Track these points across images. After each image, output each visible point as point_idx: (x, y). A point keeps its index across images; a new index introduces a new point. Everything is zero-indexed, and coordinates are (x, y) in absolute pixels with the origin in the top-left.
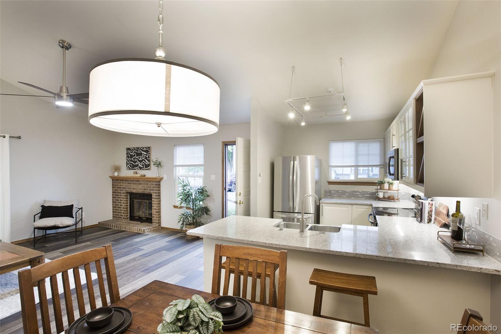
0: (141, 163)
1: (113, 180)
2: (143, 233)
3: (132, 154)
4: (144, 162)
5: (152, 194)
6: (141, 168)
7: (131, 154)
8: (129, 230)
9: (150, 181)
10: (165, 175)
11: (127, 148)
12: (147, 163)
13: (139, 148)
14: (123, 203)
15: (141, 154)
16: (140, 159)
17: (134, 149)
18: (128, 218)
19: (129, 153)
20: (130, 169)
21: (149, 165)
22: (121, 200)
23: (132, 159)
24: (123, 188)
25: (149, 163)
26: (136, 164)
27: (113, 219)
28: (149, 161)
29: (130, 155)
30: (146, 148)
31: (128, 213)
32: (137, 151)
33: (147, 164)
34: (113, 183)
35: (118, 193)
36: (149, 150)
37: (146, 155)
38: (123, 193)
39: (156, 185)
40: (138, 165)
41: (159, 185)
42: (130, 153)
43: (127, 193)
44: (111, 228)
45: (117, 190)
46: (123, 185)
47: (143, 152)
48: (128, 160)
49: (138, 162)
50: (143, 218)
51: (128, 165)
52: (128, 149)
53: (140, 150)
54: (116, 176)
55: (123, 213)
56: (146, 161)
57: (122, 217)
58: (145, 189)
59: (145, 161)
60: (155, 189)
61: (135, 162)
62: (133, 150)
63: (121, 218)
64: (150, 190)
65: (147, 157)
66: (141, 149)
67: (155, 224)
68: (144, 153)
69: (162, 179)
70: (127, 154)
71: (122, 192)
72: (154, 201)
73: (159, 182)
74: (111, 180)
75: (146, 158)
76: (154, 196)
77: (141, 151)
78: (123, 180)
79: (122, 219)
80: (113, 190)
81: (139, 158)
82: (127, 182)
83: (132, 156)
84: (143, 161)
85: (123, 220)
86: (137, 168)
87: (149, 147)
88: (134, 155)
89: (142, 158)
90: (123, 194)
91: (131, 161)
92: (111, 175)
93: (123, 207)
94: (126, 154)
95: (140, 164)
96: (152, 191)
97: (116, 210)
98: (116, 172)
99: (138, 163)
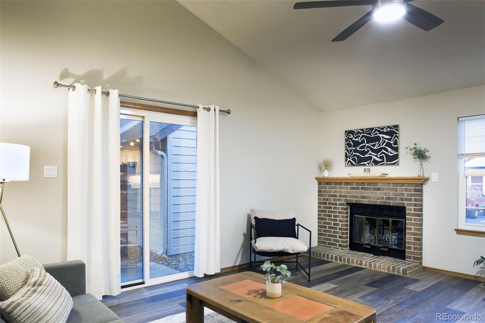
0: (377, 154)
1: (319, 183)
2: (401, 275)
3: (359, 140)
4: (383, 153)
5: (405, 207)
6: (376, 163)
7: (356, 140)
8: (368, 267)
9: (403, 184)
10: (433, 174)
11: (346, 132)
12: (391, 153)
13: (372, 129)
14: (340, 221)
15: (378, 139)
16: (375, 148)
17: (361, 131)
18: (346, 246)
19: (351, 139)
20: (352, 165)
21: (396, 157)
22: (335, 216)
23: (358, 149)
24: (340, 196)
25: (397, 153)
26: (366, 156)
27: (318, 245)
28: (396, 149)
29: (353, 141)
30: (388, 127)
31: (347, 238)
32: (370, 134)
33: (391, 155)
34: (319, 188)
35: (330, 203)
36: (396, 130)
37: (390, 139)
38: (340, 204)
39: (415, 190)
40: (370, 158)
41: (421, 191)
42: (354, 139)
43: (348, 204)
44: (330, 260)
45: (327, 200)
46: (341, 192)
47: (381, 135)
48: (348, 151)
49: (370, 152)
50: (381, 249)
51: (348, 159)
52: (348, 133)
53: (375, 132)
54: (326, 177)
55: (340, 237)
56: (389, 149)
57: (338, 244)
58: (389, 198)
59: (387, 150)
60: (413, 198)
61: (364, 153)
62: (360, 133)
63: (336, 245)
64: (402, 199)
65: (392, 142)
66: (378, 131)
67: (412, 260)
68: (383, 137)
69: (427, 180)
70: (347, 140)
71: (338, 202)
72: (410, 220)
73: (422, 185)
74: (317, 183)
75: (389, 145)
76: (410, 210)
77: (377, 134)
78: (341, 183)
79: (338, 247)
80: (319, 199)
81: (374, 146)
82: (349, 186)
83: (356, 144)
84: (383, 151)
85: (339, 249)
86: (368, 164)
87: (397, 126)
88: (363, 142)
89: (380, 146)
90: (340, 207)
91: (356, 151)
92: (317, 176)
93: (340, 226)
94: (344, 140)
95: (376, 156)
96: (406, 202)
97: (325, 231)
98: (326, 170)
99: (370, 154)
